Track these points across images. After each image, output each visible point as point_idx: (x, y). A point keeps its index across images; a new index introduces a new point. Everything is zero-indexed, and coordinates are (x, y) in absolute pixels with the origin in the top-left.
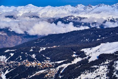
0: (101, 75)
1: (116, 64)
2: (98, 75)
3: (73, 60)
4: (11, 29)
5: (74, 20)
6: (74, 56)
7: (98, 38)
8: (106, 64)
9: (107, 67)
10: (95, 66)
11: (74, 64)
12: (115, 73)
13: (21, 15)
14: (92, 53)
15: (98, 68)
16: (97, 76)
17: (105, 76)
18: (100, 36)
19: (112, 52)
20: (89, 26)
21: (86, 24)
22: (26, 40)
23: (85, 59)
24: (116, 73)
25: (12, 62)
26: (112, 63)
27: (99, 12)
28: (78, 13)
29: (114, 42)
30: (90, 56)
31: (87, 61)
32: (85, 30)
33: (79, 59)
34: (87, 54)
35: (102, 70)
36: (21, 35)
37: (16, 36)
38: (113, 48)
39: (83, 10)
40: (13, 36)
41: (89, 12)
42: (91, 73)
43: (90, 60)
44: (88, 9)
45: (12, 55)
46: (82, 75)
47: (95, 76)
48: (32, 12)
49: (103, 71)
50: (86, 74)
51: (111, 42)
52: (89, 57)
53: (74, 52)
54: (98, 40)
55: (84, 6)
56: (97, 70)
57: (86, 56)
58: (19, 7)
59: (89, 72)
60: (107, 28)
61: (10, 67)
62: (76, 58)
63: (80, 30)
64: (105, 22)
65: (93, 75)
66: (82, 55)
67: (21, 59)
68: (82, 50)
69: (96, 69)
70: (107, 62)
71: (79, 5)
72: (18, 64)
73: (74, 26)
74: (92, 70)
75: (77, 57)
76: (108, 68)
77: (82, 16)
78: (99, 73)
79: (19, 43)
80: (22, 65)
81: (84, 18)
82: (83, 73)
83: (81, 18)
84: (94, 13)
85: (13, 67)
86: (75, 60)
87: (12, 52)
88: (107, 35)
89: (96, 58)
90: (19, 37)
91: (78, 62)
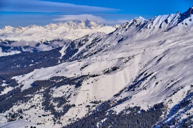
0: (36, 105)
1: (53, 91)
2: (33, 104)
3: (3, 90)
6: (4, 85)
7: (31, 63)
8: (42, 92)
9: (42, 95)
10: (29, 95)
11: (5, 95)
12: (51, 102)
14: (25, 81)
15: (32, 97)
16: (32, 107)
17: (41, 105)
18: (33, 61)
19: (47, 78)
21: (16, 48)
23: (17, 88)
24: (53, 101)
26: (48, 91)
27: (30, 35)
29: (49, 66)
30: (23, 84)
31: (19, 89)
33: (10, 89)
34: (19, 82)
35: (38, 98)
38: (48, 74)
41: (19, 34)
42: (24, 104)
43: (23, 89)
44: (18, 31)
46: (14, 106)
47: (29, 106)
49: (38, 100)
50: (19, 105)
51: (45, 67)
52: (22, 86)
53: (4, 81)
54: (31, 65)
55: (13, 28)
56: (32, 99)
57: (18, 85)
59: (22, 103)
60: (40, 52)
62: (7, 88)
63: (10, 56)
64: (38, 45)
65: (27, 105)
66: (13, 83)
68: (13, 78)
69: (30, 98)
70: (43, 90)
71: (6, 27)
74: (26, 100)
75: (8, 86)
76: (44, 97)
78: (34, 103)
81: (14, 41)
82: (15, 104)
84: (25, 35)
86: (5, 90)
88: (40, 59)
89: (30, 86)
91: (8, 92)
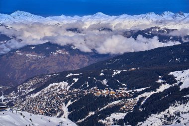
4: (74, 46)
5: (160, 33)
13: (87, 27)
20: (180, 41)
22: (95, 61)
25: (76, 90)
28: (165, 24)
32: (175, 46)
36: (87, 53)
37: (81, 56)
39: (171, 19)
40: (77, 55)
45: (76, 80)
48: (102, 22)
58: (85, 17)
61: (73, 97)
67: (88, 86)
72: (84, 92)
73: (160, 41)
77: (170, 27)
79: (86, 64)
80: (90, 94)
83: (168, 30)
85: (78, 96)
87: (76, 77)
90: (85, 57)
